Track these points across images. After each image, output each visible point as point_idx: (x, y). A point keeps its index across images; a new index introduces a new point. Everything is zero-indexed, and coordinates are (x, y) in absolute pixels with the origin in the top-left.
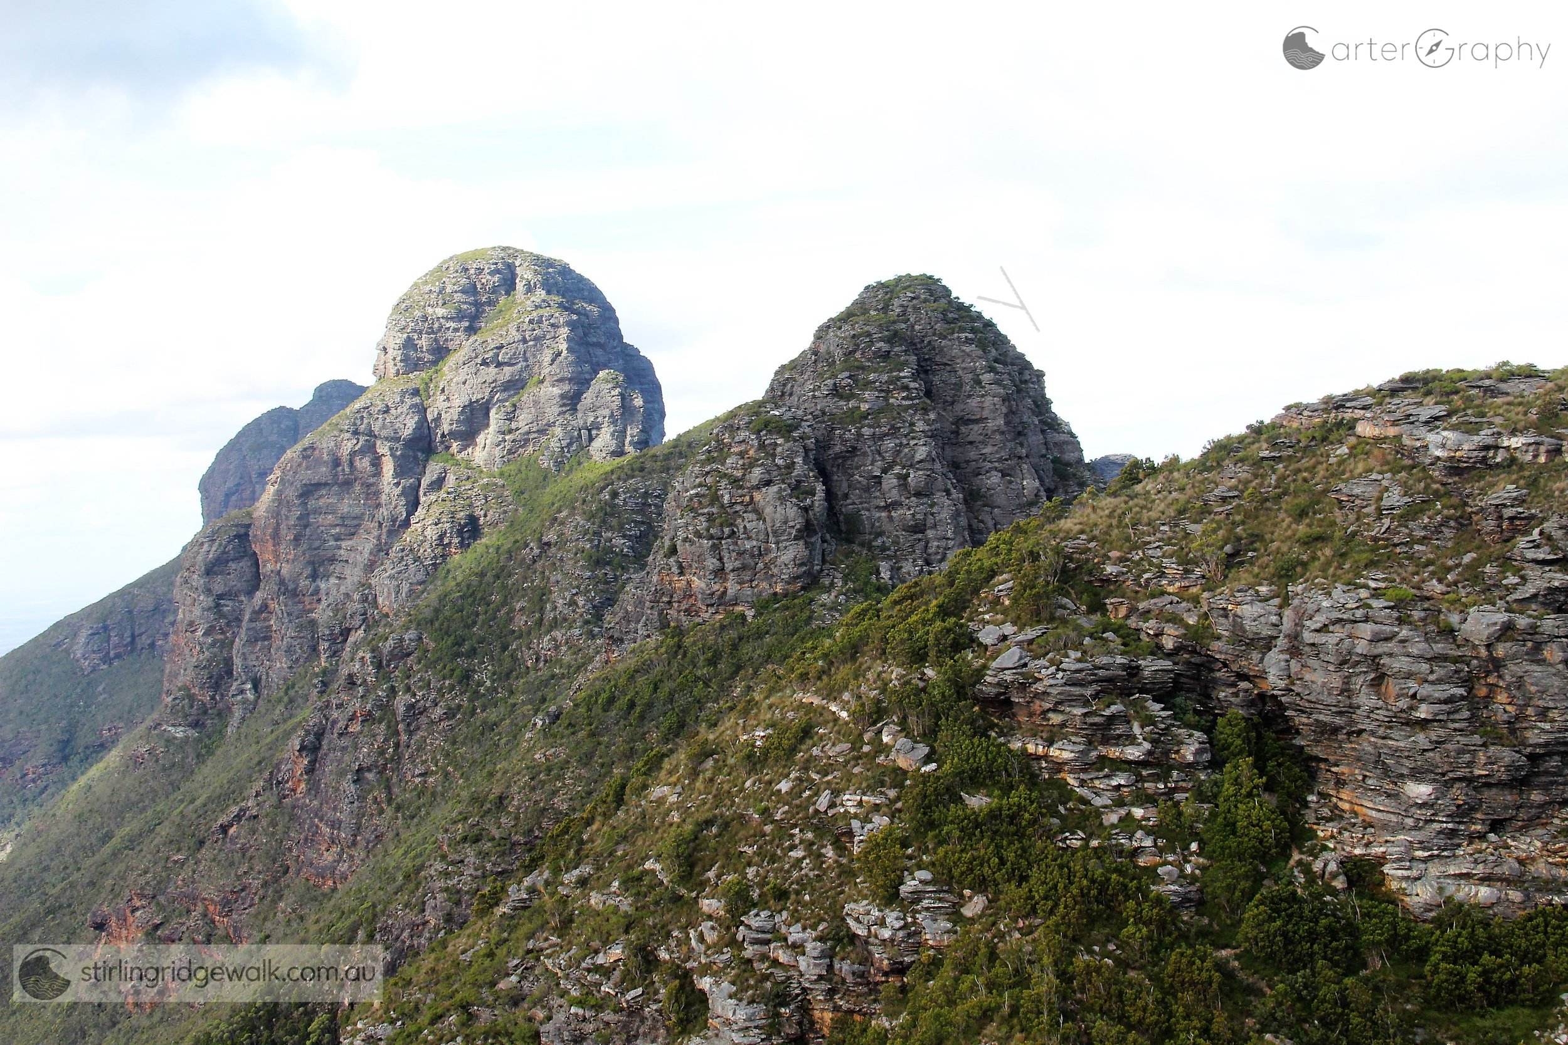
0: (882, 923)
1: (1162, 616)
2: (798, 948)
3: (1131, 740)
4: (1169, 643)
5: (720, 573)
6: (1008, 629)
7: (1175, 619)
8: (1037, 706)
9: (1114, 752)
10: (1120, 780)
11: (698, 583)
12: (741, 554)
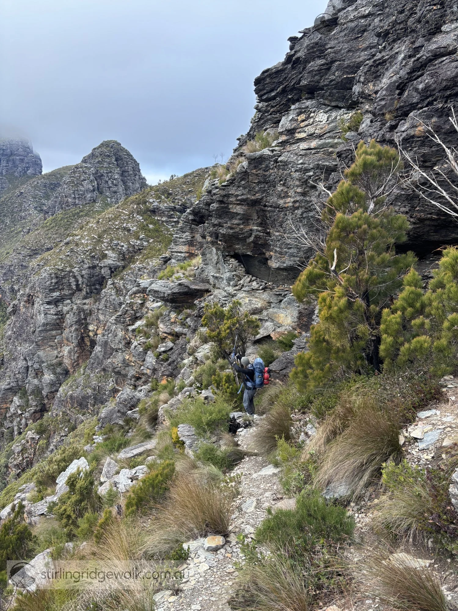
0: (137, 242)
1: (178, 199)
2: (123, 246)
3: (174, 218)
4: (180, 204)
5: (75, 198)
6: (154, 200)
7: (181, 200)
8: (160, 212)
9: (172, 220)
10: (173, 224)
11: (70, 200)
12: (79, 194)
